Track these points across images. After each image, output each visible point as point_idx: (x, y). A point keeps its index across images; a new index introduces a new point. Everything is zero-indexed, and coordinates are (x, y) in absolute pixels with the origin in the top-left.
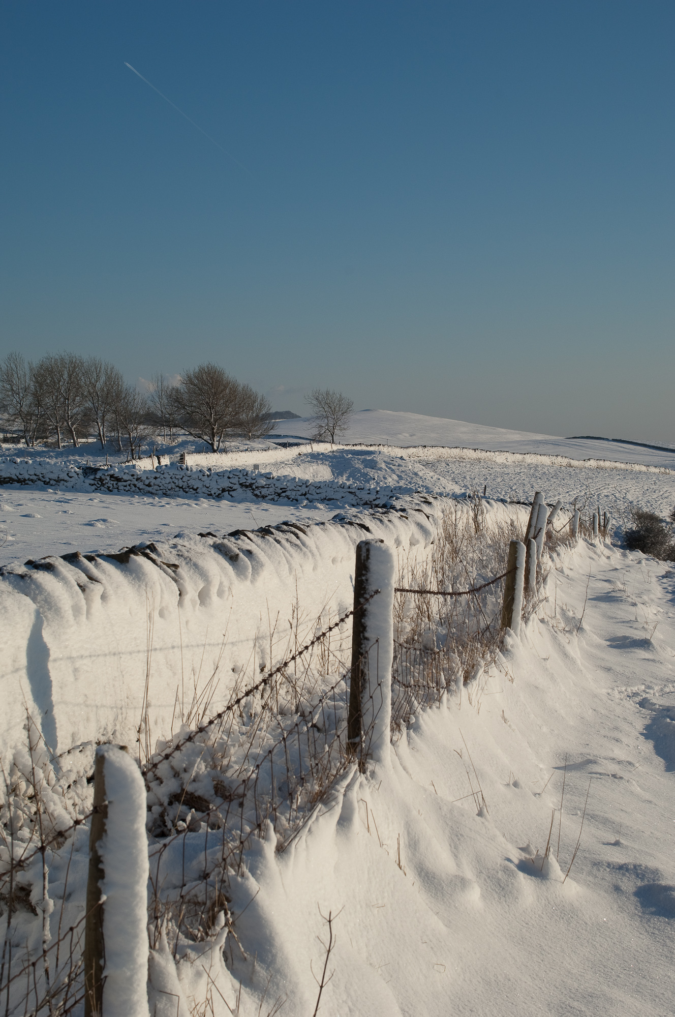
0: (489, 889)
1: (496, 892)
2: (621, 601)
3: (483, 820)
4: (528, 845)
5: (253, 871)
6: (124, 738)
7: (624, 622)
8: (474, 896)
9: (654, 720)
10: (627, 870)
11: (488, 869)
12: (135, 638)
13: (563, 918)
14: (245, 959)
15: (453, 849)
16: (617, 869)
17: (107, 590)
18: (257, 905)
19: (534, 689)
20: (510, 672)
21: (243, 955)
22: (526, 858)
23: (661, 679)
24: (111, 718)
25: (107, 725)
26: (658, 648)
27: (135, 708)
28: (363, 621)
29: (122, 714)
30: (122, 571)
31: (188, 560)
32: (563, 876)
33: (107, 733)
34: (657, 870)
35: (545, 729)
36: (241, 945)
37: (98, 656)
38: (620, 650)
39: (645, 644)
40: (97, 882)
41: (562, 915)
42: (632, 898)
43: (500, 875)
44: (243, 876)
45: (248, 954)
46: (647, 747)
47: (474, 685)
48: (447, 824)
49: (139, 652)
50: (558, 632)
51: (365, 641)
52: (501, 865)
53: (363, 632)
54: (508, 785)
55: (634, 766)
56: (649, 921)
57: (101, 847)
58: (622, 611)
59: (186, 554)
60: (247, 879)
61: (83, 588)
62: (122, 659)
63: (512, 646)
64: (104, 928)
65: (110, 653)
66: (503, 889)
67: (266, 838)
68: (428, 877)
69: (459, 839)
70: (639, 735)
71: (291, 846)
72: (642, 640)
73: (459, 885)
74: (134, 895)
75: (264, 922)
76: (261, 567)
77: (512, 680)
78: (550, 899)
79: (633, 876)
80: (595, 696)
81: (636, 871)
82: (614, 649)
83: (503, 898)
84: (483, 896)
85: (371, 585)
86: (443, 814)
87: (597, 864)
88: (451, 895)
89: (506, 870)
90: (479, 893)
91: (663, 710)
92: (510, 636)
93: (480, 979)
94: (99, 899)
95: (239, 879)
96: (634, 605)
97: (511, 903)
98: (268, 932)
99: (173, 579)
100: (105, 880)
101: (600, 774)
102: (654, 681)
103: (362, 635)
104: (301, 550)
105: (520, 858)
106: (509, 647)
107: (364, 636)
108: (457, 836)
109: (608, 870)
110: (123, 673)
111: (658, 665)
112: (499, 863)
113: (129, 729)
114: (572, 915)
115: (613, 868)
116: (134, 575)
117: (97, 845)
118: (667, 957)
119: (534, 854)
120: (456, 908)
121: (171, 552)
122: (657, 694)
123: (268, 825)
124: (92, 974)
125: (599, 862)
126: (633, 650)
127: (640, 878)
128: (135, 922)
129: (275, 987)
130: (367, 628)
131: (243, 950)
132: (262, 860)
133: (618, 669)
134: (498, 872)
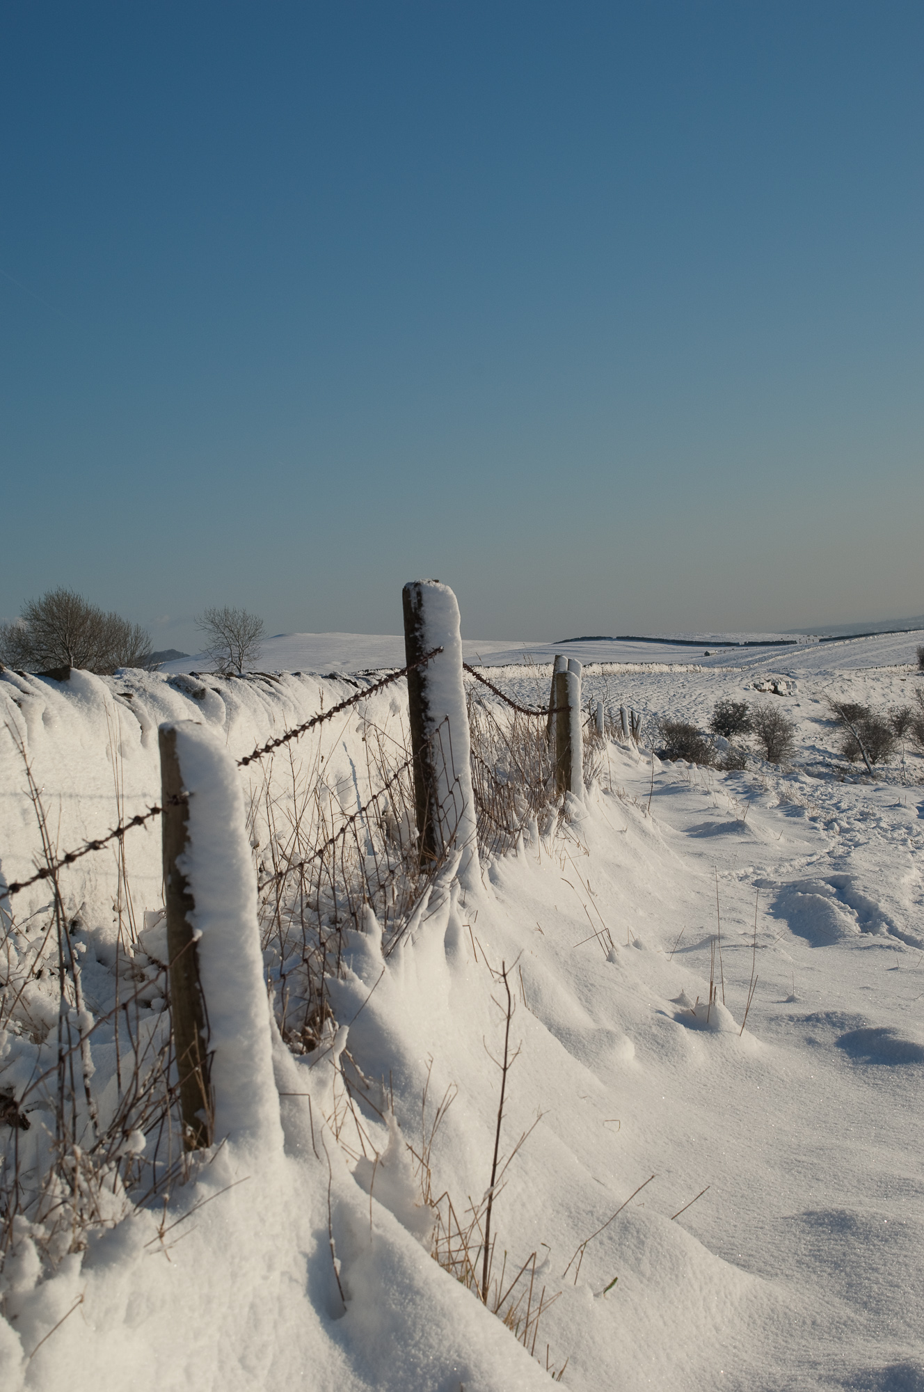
0: (644, 1048)
1: (655, 1051)
2: (689, 790)
3: (616, 966)
4: (683, 995)
5: (358, 970)
6: (97, 915)
7: (700, 811)
8: (627, 1052)
9: (780, 897)
10: (818, 1020)
11: (637, 1024)
12: (94, 779)
13: (750, 1077)
14: (368, 1087)
15: (585, 1003)
16: (803, 1021)
17: (50, 710)
18: (373, 1013)
19: (616, 868)
20: (582, 842)
21: (364, 1082)
22: (682, 1011)
23: (772, 859)
24: (77, 886)
25: (73, 894)
26: (757, 830)
27: (106, 874)
28: (423, 694)
29: (90, 880)
30: (62, 692)
31: (143, 692)
32: (739, 1028)
33: (75, 905)
34: (859, 1015)
35: (641, 913)
36: (359, 1068)
37: (51, 795)
38: (705, 839)
39: (737, 827)
40: (183, 914)
41: (748, 1074)
42: (835, 1049)
43: (655, 1030)
44: (344, 977)
45: (371, 1080)
46: (779, 927)
47: (549, 840)
48: (571, 973)
49: (101, 797)
50: (629, 804)
51: (429, 722)
52: (652, 1019)
53: (424, 711)
54: (627, 945)
55: (774, 938)
56: (865, 1071)
57: (184, 863)
58: (694, 801)
59: (138, 684)
60: (352, 980)
61: (19, 703)
62: (81, 804)
63: (577, 815)
64: (202, 981)
65: (64, 794)
66: (662, 1046)
67: (368, 930)
68: (561, 1034)
69: (590, 991)
70: (766, 915)
71: (398, 946)
72: (733, 822)
73: (605, 1039)
74: (241, 927)
75: (386, 1035)
76: (235, 709)
77: (587, 853)
78: (727, 1056)
79: (829, 1026)
80: (695, 877)
81: (831, 1019)
82: (697, 839)
83: (664, 1057)
84: (637, 1056)
85: (428, 642)
86: (562, 960)
87: (775, 1019)
88: (597, 1054)
89: (660, 1023)
90: (634, 1050)
91: (787, 886)
92: (572, 801)
93: (667, 1140)
94: (192, 936)
95: (341, 982)
96: (707, 793)
97: (677, 1063)
98: (393, 1047)
99: (129, 708)
100: (196, 911)
101: (735, 946)
102: (765, 862)
103: (423, 714)
104: (279, 699)
105: (675, 1011)
106: (574, 816)
107: (426, 716)
108: (586, 986)
109: (792, 1023)
110: (86, 823)
111: (761, 846)
112: (650, 1017)
113: (102, 903)
114: (762, 1072)
115: (798, 1020)
116: (79, 695)
117: (177, 861)
118: (903, 1106)
119: (692, 1006)
120: (608, 1069)
121: (115, 683)
122: (772, 875)
123: (367, 911)
124: (194, 1046)
125: (777, 1017)
126: (723, 836)
127: (838, 1027)
128: (246, 967)
129: (418, 1118)
130: (430, 704)
131: (362, 1074)
132: (366, 959)
133: (712, 853)
134: (650, 1027)
